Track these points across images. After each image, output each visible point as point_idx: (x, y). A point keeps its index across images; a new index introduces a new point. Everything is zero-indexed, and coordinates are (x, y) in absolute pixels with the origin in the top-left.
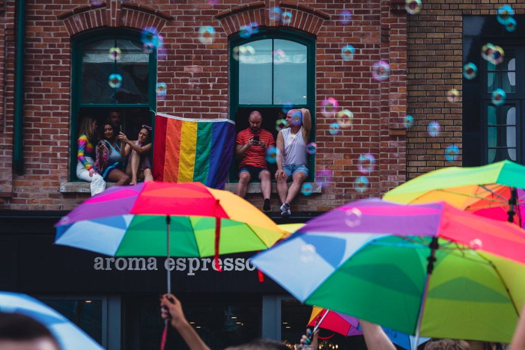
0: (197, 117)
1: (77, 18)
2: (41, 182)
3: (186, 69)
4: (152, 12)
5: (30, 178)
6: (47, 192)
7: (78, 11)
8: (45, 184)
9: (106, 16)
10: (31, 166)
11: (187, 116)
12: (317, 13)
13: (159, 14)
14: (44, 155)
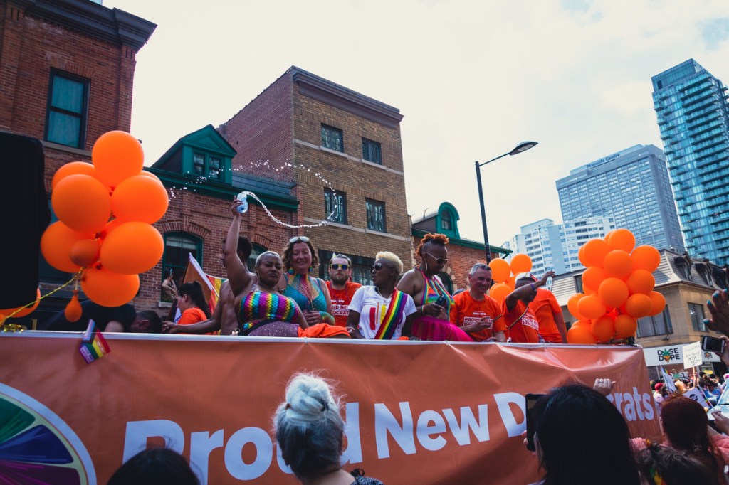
0: (221, 277)
1: (168, 224)
2: (147, 300)
3: (217, 255)
4: (203, 227)
5: (141, 298)
6: (150, 306)
7: (168, 221)
8: (149, 302)
9: (182, 226)
10: (142, 292)
11: (216, 276)
12: (269, 240)
13: (206, 229)
14: (149, 287)
